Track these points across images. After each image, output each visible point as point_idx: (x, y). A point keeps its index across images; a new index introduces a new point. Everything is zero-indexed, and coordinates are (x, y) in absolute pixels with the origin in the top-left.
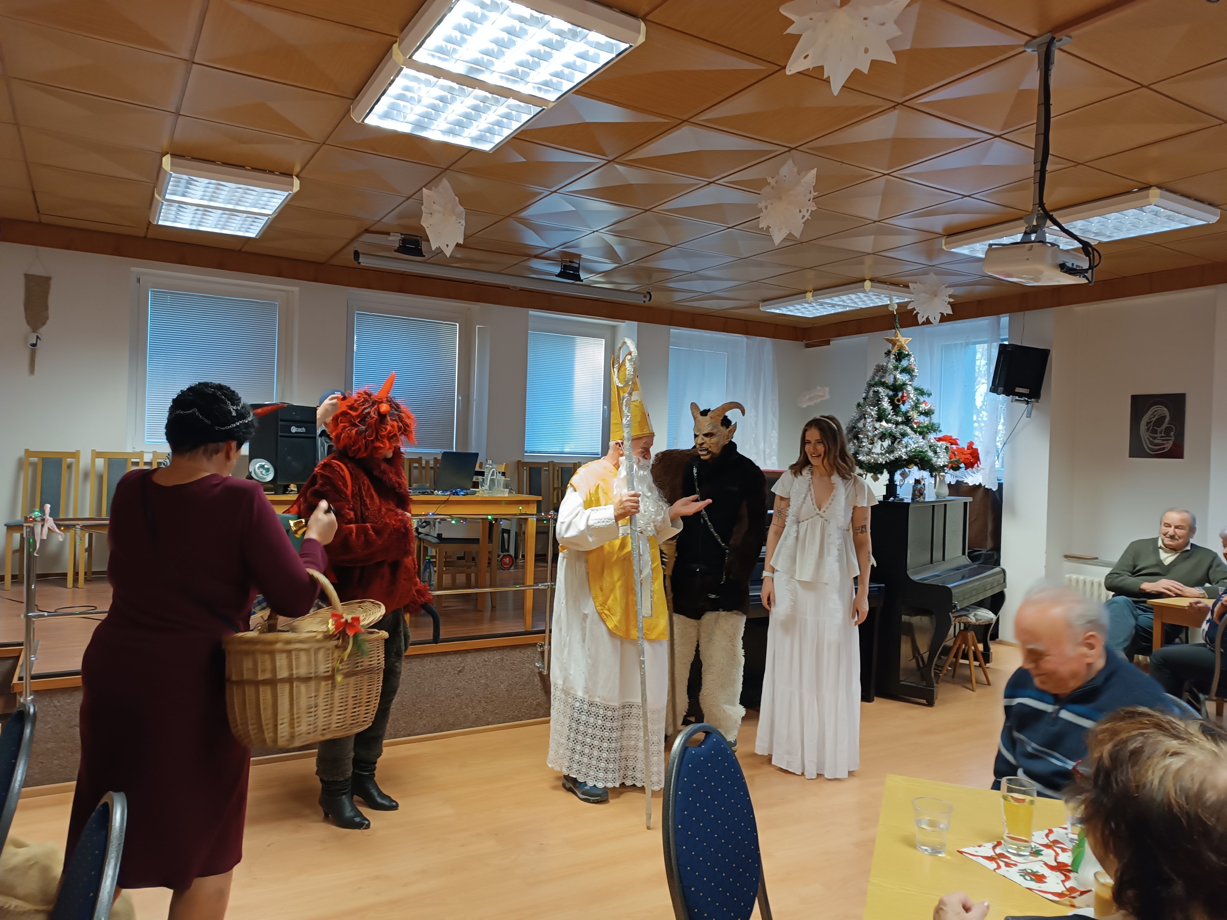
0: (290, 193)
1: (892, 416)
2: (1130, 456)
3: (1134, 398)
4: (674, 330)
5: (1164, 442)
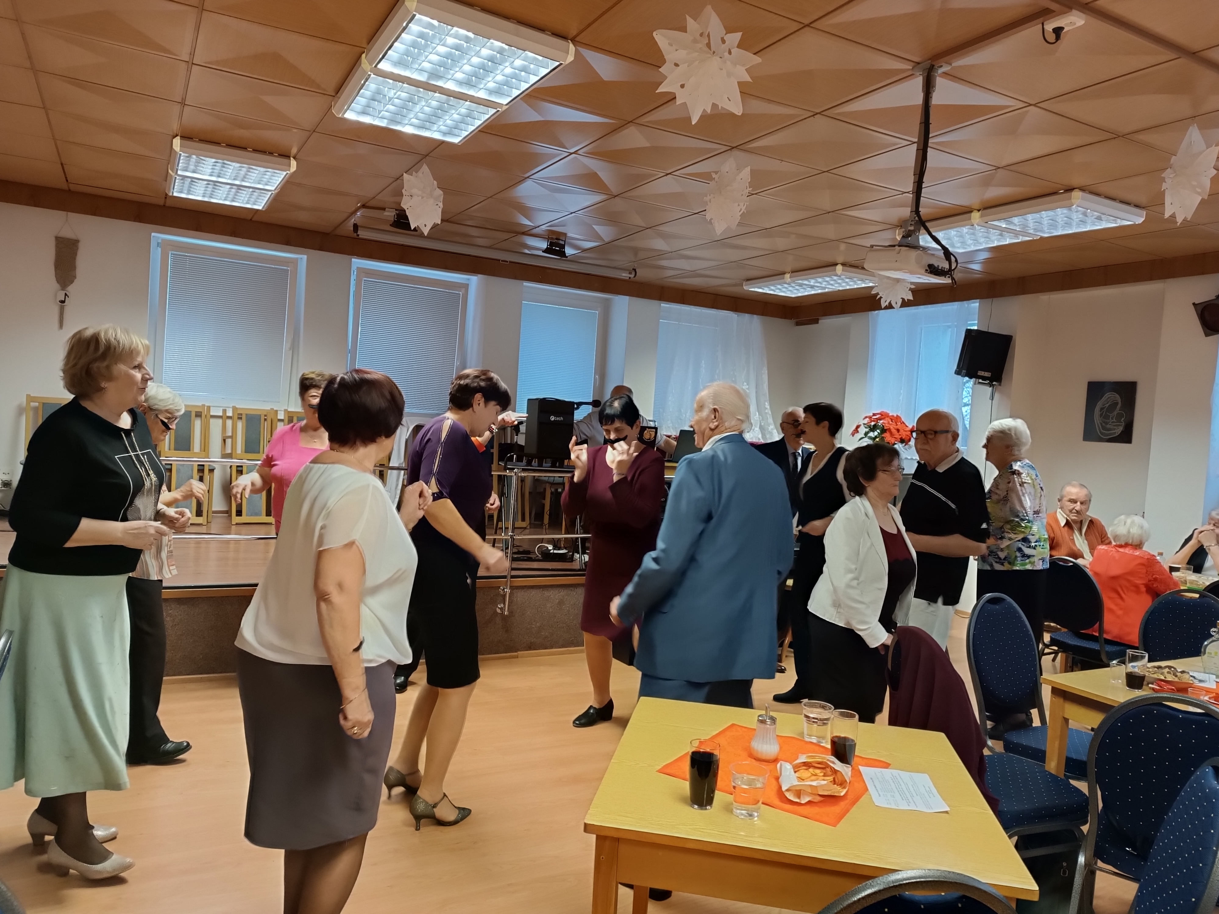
0: (287, 173)
2: (1084, 440)
3: (1090, 384)
4: (664, 305)
5: (1115, 427)
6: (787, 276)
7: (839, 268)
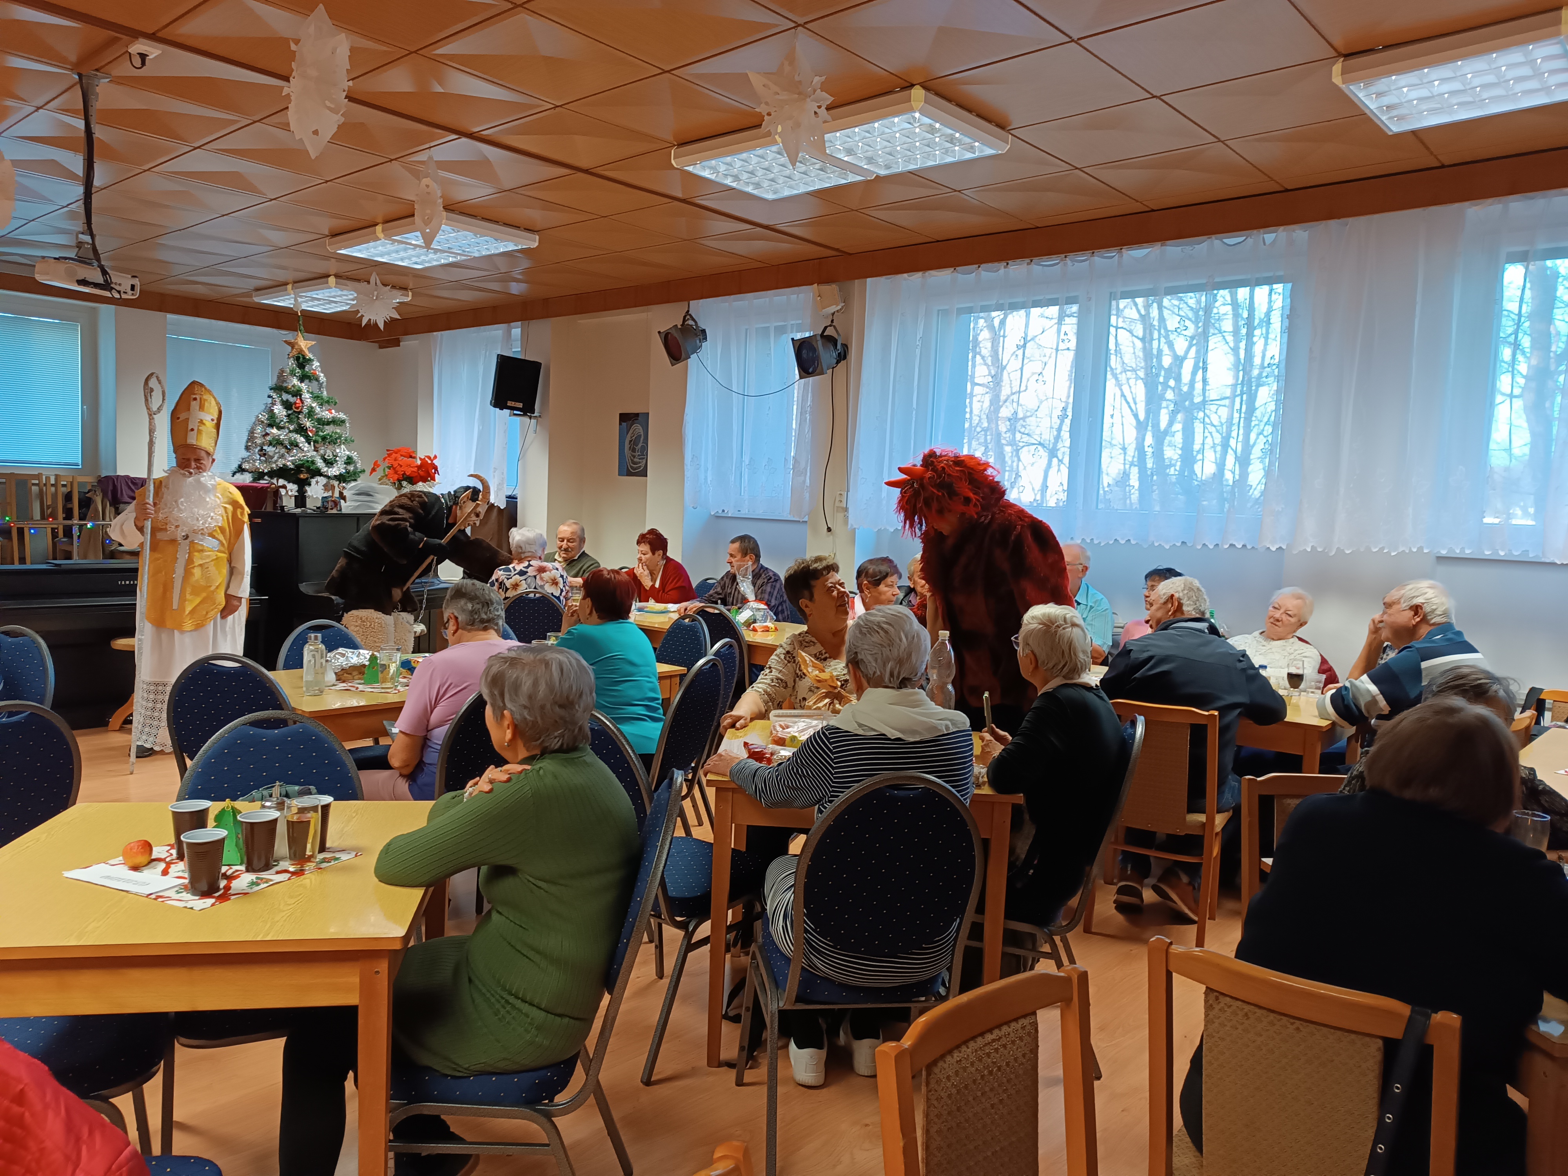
1: (285, 423)
2: (619, 475)
3: (620, 414)
4: (170, 317)
5: (640, 460)
6: (289, 287)
7: (332, 280)
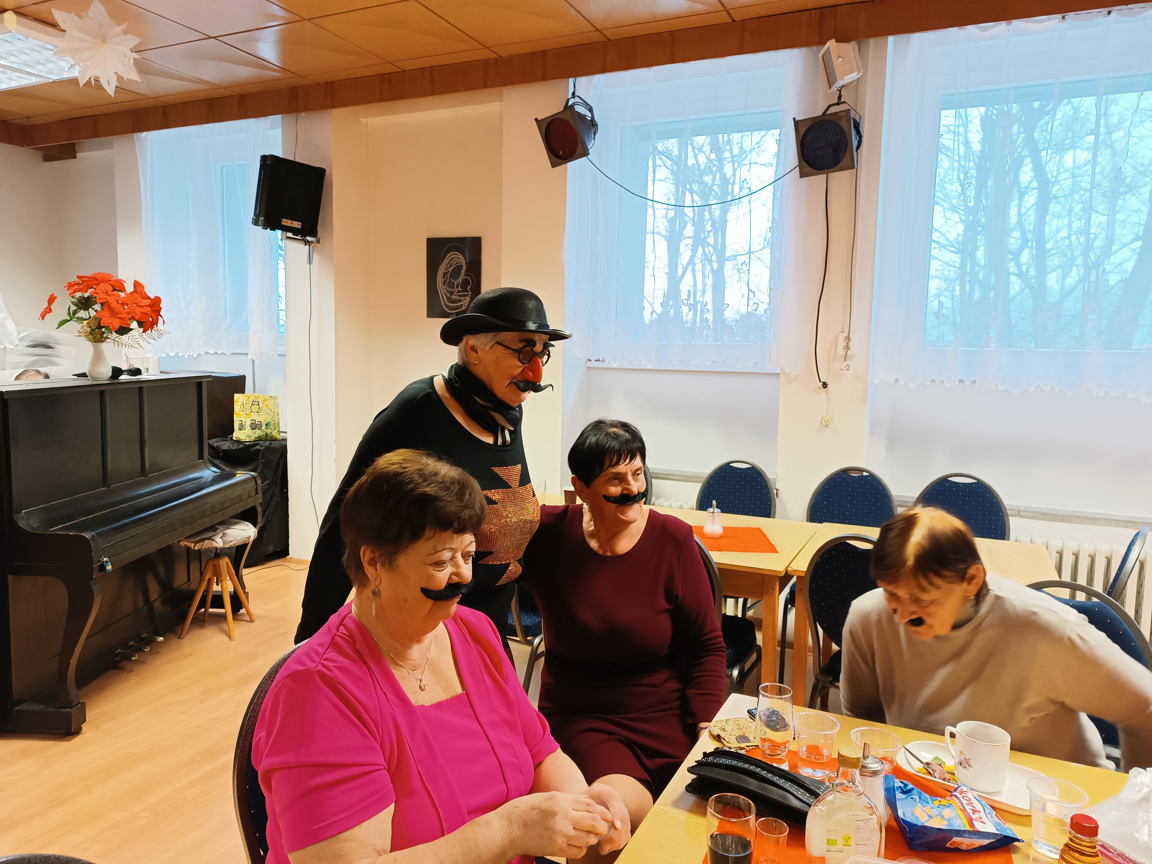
2: (427, 316)
3: (428, 240)
5: (462, 298)
